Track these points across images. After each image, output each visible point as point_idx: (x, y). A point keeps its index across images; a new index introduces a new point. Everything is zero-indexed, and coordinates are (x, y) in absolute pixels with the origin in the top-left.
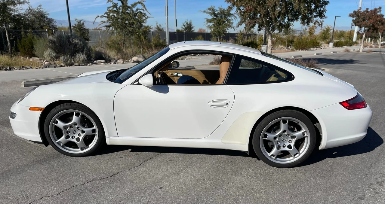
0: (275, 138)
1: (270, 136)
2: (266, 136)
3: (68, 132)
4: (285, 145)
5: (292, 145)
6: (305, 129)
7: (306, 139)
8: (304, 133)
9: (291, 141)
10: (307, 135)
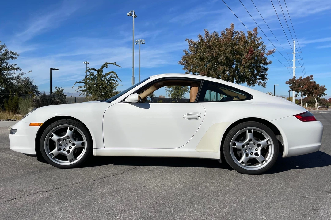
0: (243, 146)
1: (239, 145)
2: (235, 144)
3: (60, 145)
4: (252, 153)
5: (259, 152)
6: (268, 138)
7: (270, 147)
8: (267, 141)
9: (257, 149)
10: (271, 143)
